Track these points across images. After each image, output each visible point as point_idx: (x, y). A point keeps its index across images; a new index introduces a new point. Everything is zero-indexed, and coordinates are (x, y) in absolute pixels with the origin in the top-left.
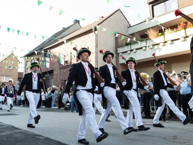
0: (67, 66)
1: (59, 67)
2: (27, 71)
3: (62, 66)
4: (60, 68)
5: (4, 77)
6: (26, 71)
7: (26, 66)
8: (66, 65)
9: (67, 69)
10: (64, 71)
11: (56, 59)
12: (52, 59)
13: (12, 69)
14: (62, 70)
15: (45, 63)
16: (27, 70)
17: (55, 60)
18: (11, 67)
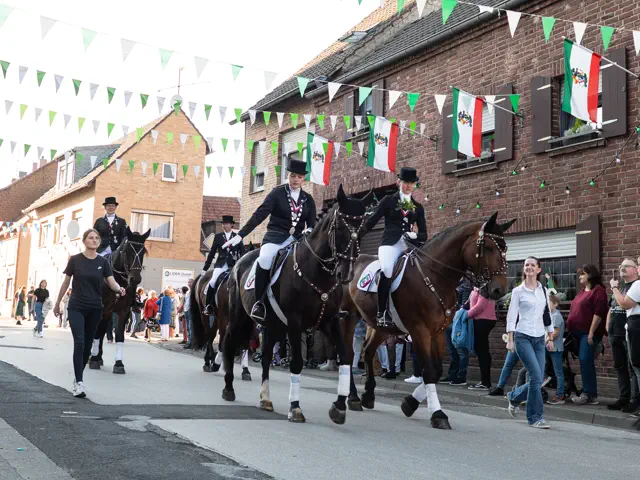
0: (491, 159)
1: (439, 165)
2: (258, 189)
3: (461, 162)
4: (449, 174)
5: (146, 217)
6: (252, 188)
7: (253, 163)
8: (486, 154)
9: (493, 175)
10: (472, 191)
11: (423, 126)
12: (403, 124)
13: (177, 182)
14: (461, 183)
15: (361, 145)
16: (261, 184)
17: (418, 129)
18: (174, 170)
